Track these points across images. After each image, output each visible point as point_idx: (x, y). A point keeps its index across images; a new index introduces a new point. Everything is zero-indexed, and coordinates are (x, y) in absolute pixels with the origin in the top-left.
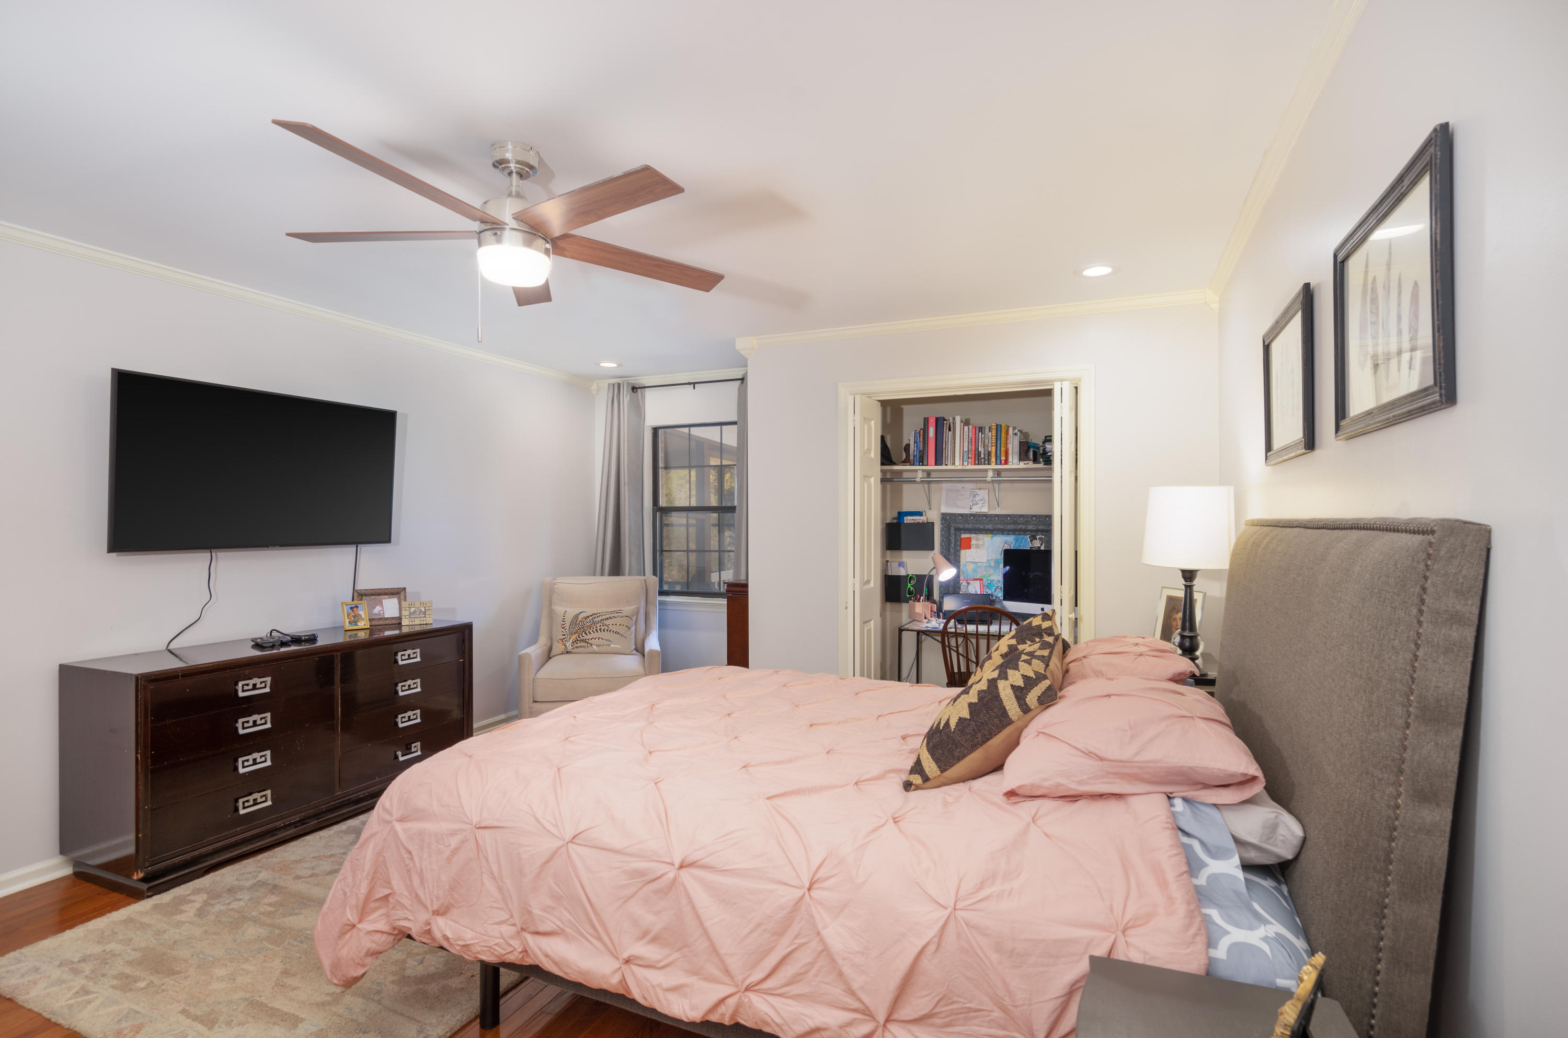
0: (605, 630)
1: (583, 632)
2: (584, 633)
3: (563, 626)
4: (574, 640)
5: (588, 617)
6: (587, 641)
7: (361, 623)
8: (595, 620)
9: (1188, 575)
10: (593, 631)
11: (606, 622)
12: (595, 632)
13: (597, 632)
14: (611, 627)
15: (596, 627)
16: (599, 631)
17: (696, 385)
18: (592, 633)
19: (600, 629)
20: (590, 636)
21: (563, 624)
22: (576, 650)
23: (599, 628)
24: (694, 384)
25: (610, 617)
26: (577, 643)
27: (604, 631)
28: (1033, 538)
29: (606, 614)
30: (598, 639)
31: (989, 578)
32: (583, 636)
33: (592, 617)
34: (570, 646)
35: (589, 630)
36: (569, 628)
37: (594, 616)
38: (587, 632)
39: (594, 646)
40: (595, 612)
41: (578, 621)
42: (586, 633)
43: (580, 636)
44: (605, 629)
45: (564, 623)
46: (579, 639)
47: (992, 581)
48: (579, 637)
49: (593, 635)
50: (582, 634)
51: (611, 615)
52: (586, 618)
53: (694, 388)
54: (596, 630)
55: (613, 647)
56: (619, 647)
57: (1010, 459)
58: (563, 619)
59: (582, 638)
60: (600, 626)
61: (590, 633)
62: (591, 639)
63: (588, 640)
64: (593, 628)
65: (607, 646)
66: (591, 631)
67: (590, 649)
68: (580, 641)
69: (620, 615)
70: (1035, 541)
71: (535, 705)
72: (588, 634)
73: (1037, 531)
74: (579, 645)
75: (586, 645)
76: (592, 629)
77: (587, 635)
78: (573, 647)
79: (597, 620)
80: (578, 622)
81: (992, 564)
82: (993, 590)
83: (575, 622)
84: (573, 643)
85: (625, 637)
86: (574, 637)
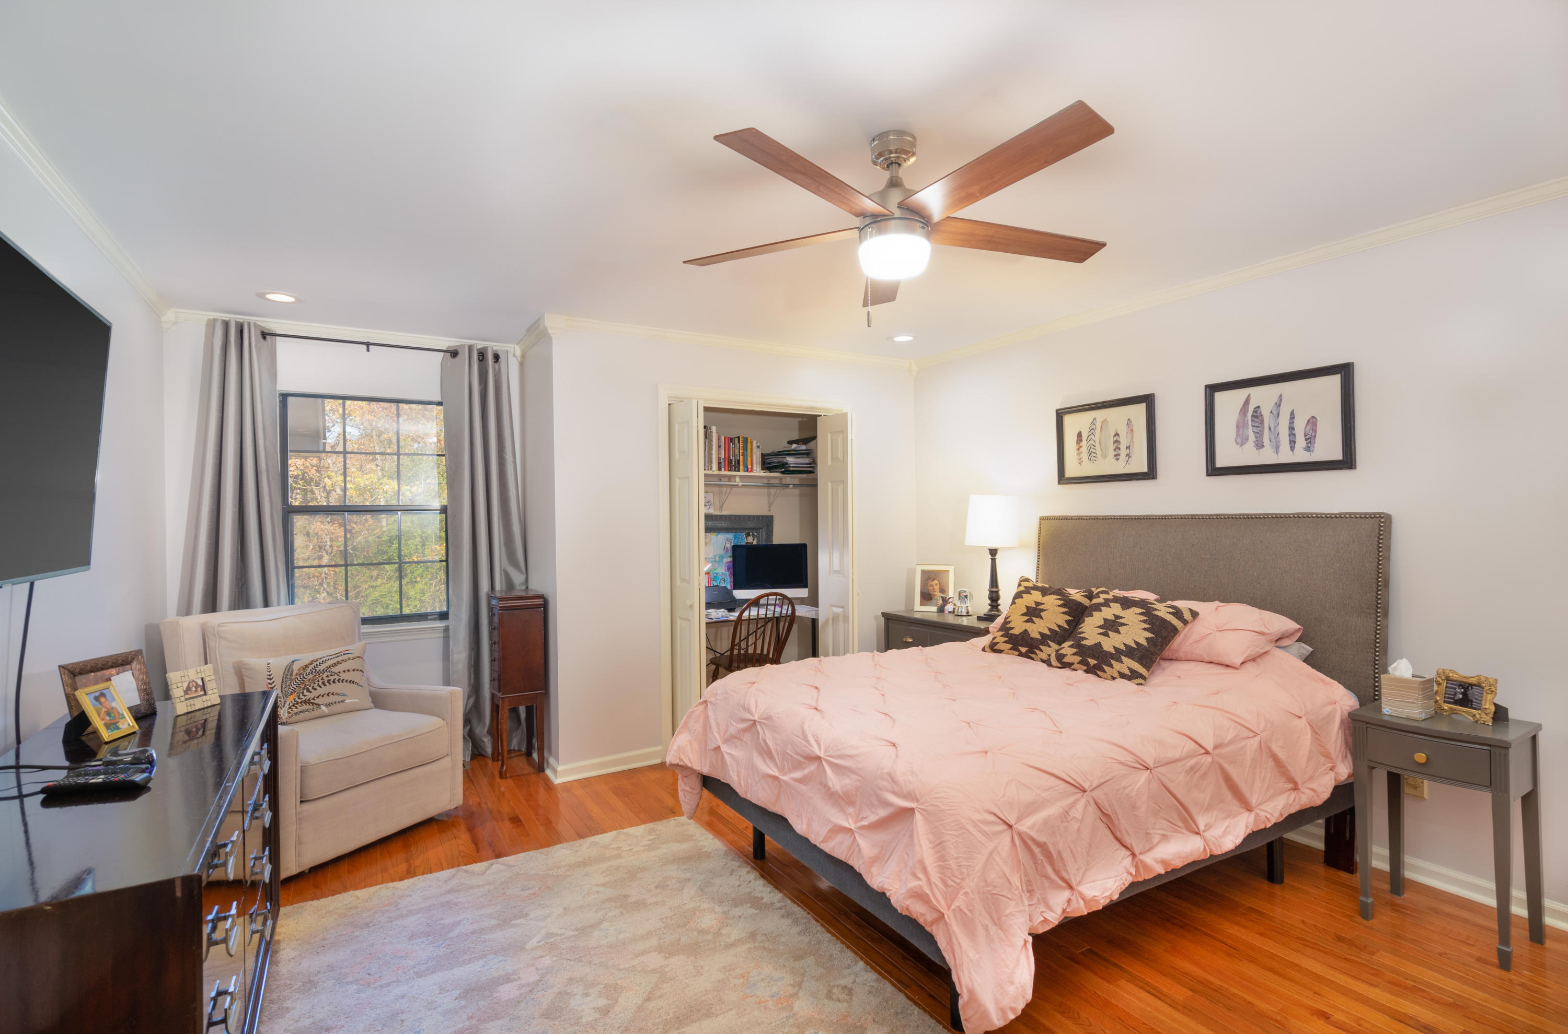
0: (336, 681)
1: (304, 689)
2: (305, 691)
3: (270, 686)
4: (291, 704)
5: (307, 666)
6: (312, 701)
7: (123, 724)
8: (318, 669)
9: (993, 552)
10: (318, 685)
11: (335, 669)
12: (322, 686)
13: (325, 685)
14: (343, 676)
15: (322, 679)
16: (327, 684)
17: (370, 347)
18: (318, 688)
19: (329, 681)
20: (315, 694)
21: (269, 684)
22: (294, 718)
23: (326, 679)
24: (368, 344)
25: (338, 662)
26: (297, 708)
27: (334, 682)
28: (748, 535)
29: (330, 657)
30: (328, 695)
31: (715, 572)
32: (305, 696)
33: (312, 666)
34: (286, 714)
35: (312, 685)
36: (282, 687)
37: (315, 664)
38: (310, 688)
39: (323, 708)
40: (315, 658)
41: (294, 673)
42: (308, 691)
43: (301, 696)
44: (335, 679)
45: (271, 682)
46: (299, 701)
47: (717, 574)
48: (299, 698)
49: (320, 691)
50: (303, 693)
51: (339, 659)
52: (304, 669)
53: (368, 350)
54: (323, 683)
55: (349, 703)
56: (357, 701)
57: (755, 468)
58: (270, 675)
59: (304, 698)
60: (328, 676)
61: (315, 689)
62: (318, 697)
63: (313, 699)
64: (318, 681)
65: (342, 703)
66: (316, 686)
67: (317, 713)
68: (301, 703)
69: (349, 656)
70: (749, 538)
71: (306, 807)
72: (313, 691)
73: (752, 529)
74: (300, 709)
75: (311, 707)
76: (317, 683)
77: (311, 692)
78: (290, 715)
79: (321, 668)
80: (294, 677)
81: (717, 559)
82: (718, 582)
83: (289, 677)
84: (290, 708)
85: (362, 686)
86: (291, 699)
